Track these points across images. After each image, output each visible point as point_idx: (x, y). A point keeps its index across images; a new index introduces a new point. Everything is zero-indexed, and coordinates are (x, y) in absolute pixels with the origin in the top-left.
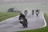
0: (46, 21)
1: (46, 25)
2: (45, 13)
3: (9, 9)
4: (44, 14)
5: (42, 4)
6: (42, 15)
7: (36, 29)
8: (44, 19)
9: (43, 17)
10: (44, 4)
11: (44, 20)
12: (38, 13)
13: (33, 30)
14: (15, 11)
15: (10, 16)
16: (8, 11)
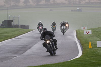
0: (82, 45)
1: (80, 54)
2: (79, 30)
3: (3, 22)
4: (76, 31)
5: (72, 10)
6: (72, 32)
7: (60, 63)
8: (77, 42)
9: (75, 37)
10: (76, 10)
11: (77, 44)
12: (64, 28)
13: (54, 64)
14: (16, 26)
15: (5, 36)
16: (2, 25)
